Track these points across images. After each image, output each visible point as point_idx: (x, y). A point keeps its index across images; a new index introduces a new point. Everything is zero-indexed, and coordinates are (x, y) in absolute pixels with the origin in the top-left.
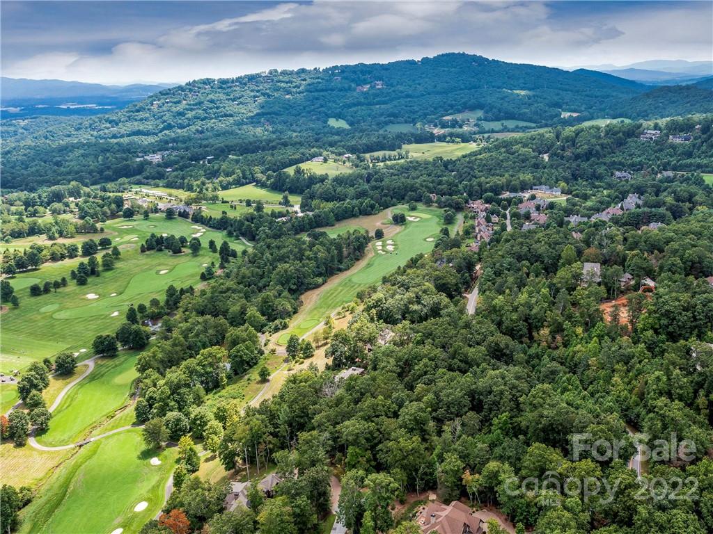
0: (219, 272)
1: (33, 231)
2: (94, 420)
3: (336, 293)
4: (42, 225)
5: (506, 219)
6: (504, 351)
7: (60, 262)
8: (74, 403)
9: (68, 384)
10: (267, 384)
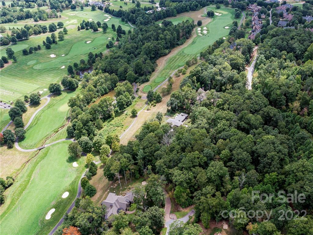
0: (116, 43)
1: (28, 16)
2: (48, 133)
3: (175, 59)
4: (32, 13)
5: (269, 16)
6: (273, 118)
7: (39, 35)
8: (39, 122)
9: (36, 110)
10: (135, 118)
